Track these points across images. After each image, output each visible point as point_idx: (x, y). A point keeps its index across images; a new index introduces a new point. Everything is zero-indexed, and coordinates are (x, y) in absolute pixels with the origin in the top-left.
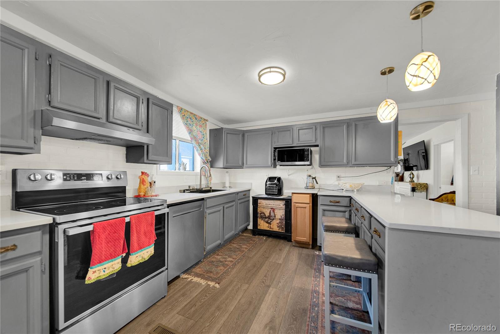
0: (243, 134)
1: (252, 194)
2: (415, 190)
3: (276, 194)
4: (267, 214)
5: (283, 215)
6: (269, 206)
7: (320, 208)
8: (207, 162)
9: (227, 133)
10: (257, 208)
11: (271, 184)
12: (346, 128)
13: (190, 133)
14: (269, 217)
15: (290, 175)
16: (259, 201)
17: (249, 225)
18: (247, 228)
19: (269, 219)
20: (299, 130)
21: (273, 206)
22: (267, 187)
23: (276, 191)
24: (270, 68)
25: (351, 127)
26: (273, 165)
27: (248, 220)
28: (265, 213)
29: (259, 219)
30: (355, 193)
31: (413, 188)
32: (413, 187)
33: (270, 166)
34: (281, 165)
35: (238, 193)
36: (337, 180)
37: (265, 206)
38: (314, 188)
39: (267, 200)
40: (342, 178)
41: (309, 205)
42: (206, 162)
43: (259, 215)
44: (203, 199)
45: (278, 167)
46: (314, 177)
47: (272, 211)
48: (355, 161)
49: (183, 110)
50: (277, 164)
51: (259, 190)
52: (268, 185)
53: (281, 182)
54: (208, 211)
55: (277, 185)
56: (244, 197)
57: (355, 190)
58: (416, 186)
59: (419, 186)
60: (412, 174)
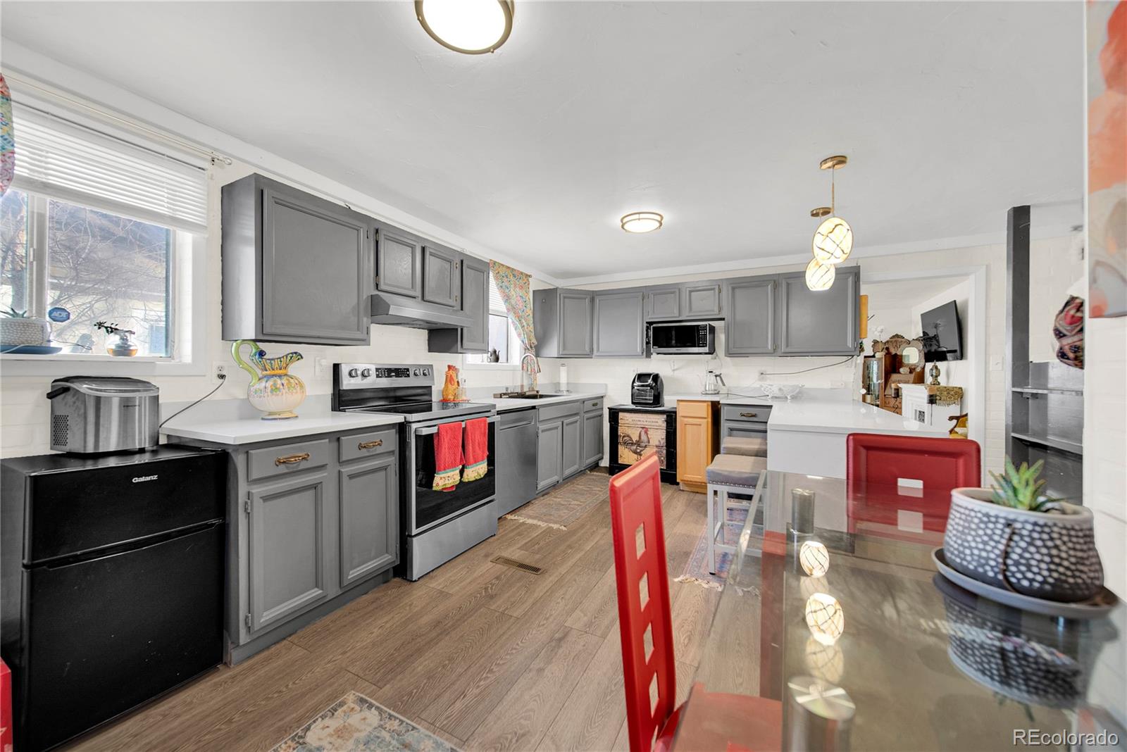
0: (593, 296)
1: (607, 404)
2: (936, 399)
3: (650, 404)
4: (635, 438)
5: (663, 439)
6: (639, 423)
7: (725, 426)
8: (531, 347)
9: (564, 298)
10: (617, 428)
11: (643, 386)
12: (771, 290)
13: (506, 301)
14: (638, 443)
15: (677, 369)
16: (621, 415)
17: (602, 458)
18: (598, 464)
19: (639, 445)
20: (690, 292)
21: (645, 423)
22: (634, 390)
23: (650, 399)
24: (639, 213)
25: (780, 288)
26: (645, 353)
27: (601, 451)
28: (632, 436)
29: (620, 447)
30: (789, 401)
31: (931, 396)
32: (932, 394)
33: (641, 354)
34: (658, 354)
35: (584, 402)
36: (760, 380)
37: (631, 425)
38: (718, 393)
39: (634, 413)
40: (767, 376)
41: (705, 420)
42: (529, 347)
43: (620, 440)
44: (534, 408)
45: (654, 356)
46: (717, 373)
47: (643, 433)
48: (787, 346)
49: (497, 264)
50: (652, 351)
51: (620, 395)
52: (636, 388)
53: (659, 383)
54: (542, 427)
55: (652, 388)
56: (594, 408)
57: (789, 398)
58: (938, 393)
59: (945, 393)
60: (936, 367)
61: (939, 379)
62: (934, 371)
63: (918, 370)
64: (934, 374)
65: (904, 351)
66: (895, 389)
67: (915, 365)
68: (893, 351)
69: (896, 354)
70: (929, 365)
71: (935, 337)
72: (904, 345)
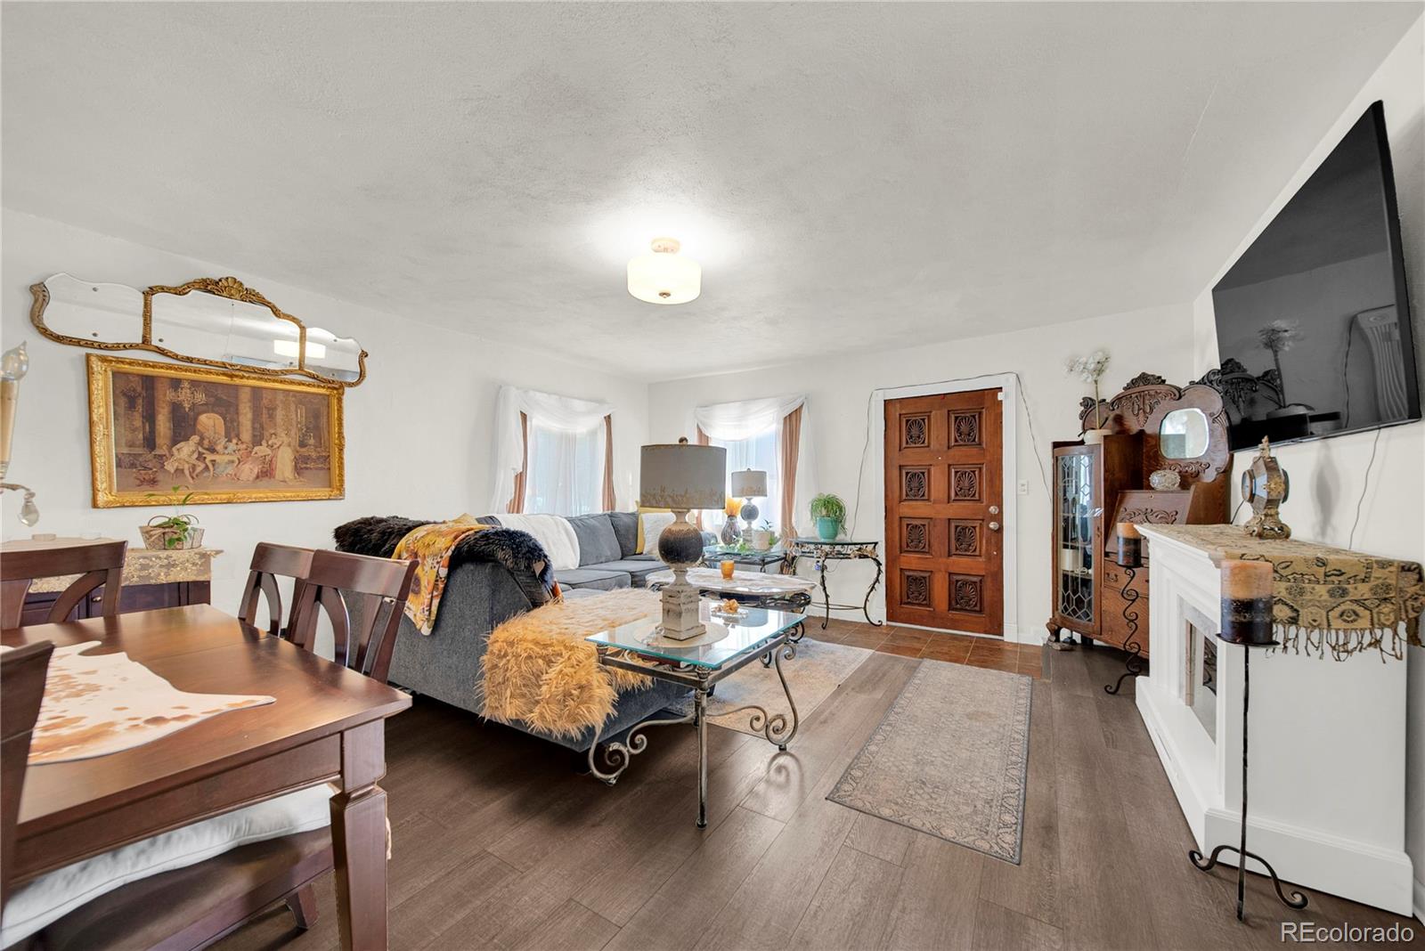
32: (1243, 595)
58: (1281, 589)
59: (1322, 590)
60: (1271, 466)
61: (1285, 513)
62: (1262, 480)
63: (1209, 476)
64: (1262, 493)
65: (1166, 422)
66: (1127, 541)
67: (1197, 461)
68: (1134, 425)
69: (1142, 432)
70: (1245, 460)
71: (1271, 380)
72: (1165, 403)
